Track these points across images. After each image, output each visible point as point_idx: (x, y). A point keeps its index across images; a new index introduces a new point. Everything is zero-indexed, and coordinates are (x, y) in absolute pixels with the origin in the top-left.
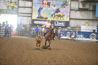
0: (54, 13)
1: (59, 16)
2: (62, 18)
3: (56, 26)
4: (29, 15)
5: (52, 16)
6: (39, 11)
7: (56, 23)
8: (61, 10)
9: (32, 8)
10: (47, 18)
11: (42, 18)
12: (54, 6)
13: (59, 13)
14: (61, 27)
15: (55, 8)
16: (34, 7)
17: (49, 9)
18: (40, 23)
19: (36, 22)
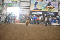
0: (46, 6)
1: (50, 8)
2: (52, 10)
3: (48, 16)
4: (28, 8)
5: (45, 8)
6: (35, 4)
7: (48, 13)
8: (52, 3)
9: (30, 2)
10: (41, 10)
11: (37, 9)
12: (47, 1)
13: (50, 6)
14: (52, 16)
15: (47, 2)
16: (31, 2)
17: (43, 3)
18: (36, 13)
19: (33, 13)
